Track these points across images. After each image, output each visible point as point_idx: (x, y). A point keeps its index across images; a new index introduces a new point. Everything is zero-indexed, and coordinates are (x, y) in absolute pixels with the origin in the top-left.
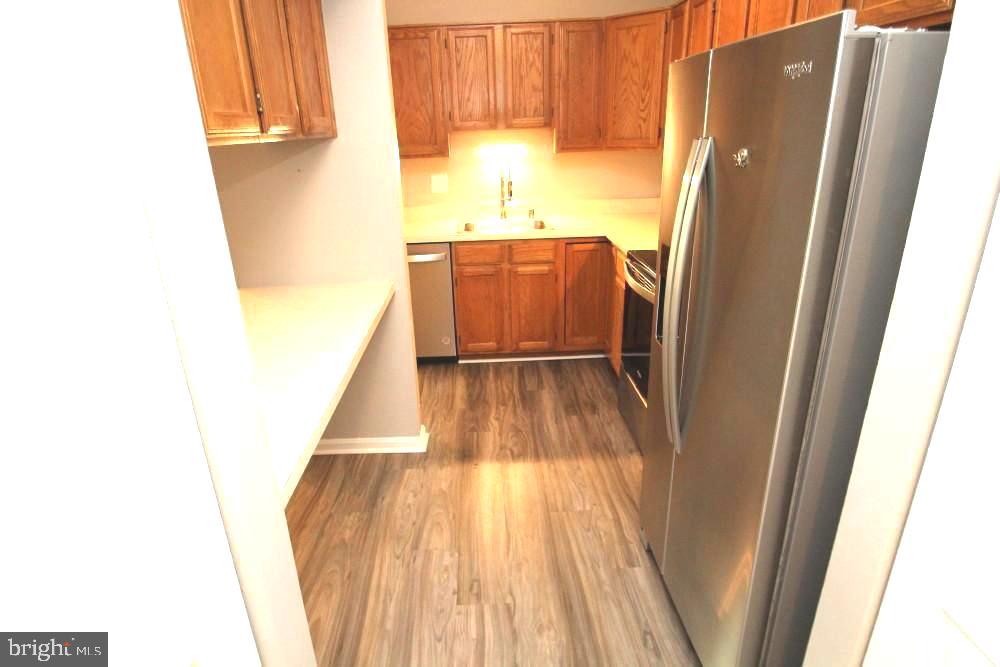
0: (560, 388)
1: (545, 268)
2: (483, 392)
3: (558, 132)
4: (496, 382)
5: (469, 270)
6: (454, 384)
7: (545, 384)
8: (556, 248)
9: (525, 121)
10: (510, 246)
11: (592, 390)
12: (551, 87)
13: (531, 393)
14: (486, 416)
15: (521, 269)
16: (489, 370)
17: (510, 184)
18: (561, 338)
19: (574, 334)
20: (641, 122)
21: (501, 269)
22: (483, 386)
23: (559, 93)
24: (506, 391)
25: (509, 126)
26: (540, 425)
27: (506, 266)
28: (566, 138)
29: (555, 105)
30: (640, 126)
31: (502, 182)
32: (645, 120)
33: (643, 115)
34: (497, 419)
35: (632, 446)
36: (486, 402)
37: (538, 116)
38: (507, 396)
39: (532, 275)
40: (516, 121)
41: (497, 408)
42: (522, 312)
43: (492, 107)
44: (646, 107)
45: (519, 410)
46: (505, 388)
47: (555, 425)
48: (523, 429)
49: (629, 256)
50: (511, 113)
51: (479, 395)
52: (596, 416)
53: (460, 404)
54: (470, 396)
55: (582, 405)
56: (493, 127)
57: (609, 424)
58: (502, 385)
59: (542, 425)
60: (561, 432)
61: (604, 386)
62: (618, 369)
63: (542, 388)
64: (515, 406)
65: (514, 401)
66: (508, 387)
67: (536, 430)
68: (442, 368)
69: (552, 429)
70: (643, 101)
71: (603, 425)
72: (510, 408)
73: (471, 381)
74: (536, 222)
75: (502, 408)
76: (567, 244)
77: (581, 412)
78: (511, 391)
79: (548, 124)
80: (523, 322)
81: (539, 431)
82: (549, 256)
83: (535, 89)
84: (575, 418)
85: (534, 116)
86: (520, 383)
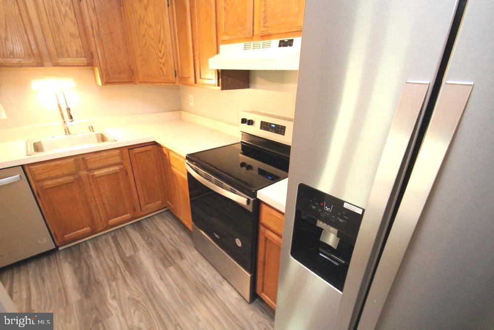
0: (150, 244)
1: (116, 168)
2: (91, 273)
3: (101, 71)
4: (99, 258)
5: (49, 183)
6: (61, 275)
7: (138, 246)
8: (121, 154)
9: (70, 61)
10: (83, 159)
11: (172, 240)
12: (86, 35)
13: (131, 257)
14: (103, 300)
15: (97, 173)
16: (88, 247)
17: (68, 109)
18: (138, 209)
19: (147, 203)
20: (162, 66)
21: (80, 177)
22: (89, 267)
23: (94, 42)
24: (111, 264)
25: (56, 65)
26: (151, 287)
27: (83, 173)
28: (108, 75)
29: (93, 49)
30: (161, 69)
31: (60, 108)
32: (164, 65)
33: (163, 61)
34: (114, 298)
35: (219, 278)
36: (98, 283)
37: (81, 57)
38: (113, 269)
39: (107, 176)
40: (61, 61)
41: (110, 286)
42: (106, 201)
43: (34, 47)
44: (163, 55)
45: (129, 279)
46: (108, 260)
47: (162, 282)
48: (140, 299)
49: (187, 158)
50: (55, 53)
51: (89, 279)
52: (184, 261)
53: (74, 296)
54: (81, 282)
55: (171, 254)
56: (40, 65)
57: (196, 264)
58: (105, 259)
59: (153, 287)
60: (168, 286)
61: (177, 233)
62: (190, 227)
63: (138, 251)
64: (124, 278)
65: (121, 272)
66: (111, 260)
67: (150, 295)
68: (45, 260)
69: (160, 287)
70: (160, 52)
71: (193, 267)
72: (121, 282)
73: (77, 266)
74: (97, 134)
75: (114, 284)
76: (129, 149)
77: (174, 262)
78: (115, 262)
79: (91, 64)
80: (108, 208)
81: (152, 293)
82: (118, 159)
83: (72, 35)
84: (172, 269)
85: (77, 57)
86: (118, 251)
